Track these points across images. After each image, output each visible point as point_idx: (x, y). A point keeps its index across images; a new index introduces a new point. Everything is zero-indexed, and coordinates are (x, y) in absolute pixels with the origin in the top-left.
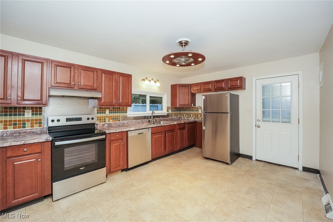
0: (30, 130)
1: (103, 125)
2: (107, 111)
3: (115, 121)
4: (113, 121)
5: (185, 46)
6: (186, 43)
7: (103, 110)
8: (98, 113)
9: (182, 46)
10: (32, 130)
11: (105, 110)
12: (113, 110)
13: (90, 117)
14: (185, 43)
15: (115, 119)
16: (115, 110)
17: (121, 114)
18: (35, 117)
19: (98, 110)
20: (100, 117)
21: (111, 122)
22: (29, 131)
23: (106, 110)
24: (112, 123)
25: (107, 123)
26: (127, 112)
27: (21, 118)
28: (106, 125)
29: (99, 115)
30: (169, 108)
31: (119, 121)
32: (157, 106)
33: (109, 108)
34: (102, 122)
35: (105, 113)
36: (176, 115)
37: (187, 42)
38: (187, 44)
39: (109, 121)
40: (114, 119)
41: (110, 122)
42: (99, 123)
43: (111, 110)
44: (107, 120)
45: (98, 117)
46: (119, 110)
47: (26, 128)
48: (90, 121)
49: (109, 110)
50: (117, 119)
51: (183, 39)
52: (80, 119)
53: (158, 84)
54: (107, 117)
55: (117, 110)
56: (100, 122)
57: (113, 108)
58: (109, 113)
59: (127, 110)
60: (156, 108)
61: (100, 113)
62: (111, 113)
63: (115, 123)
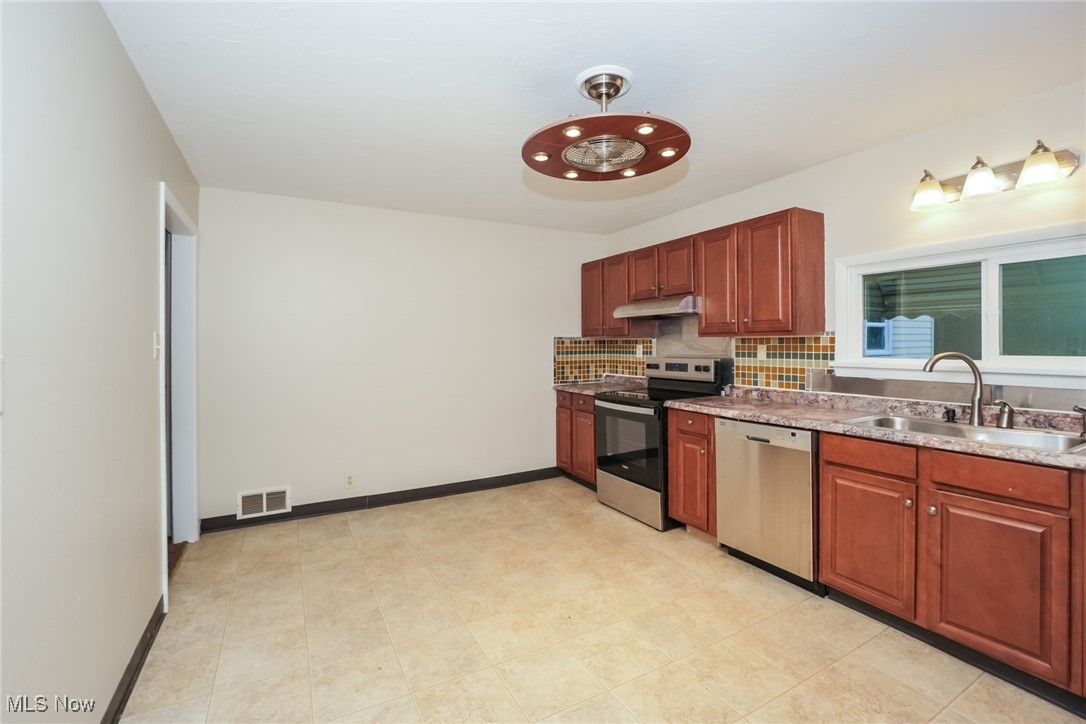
1: (747, 392)
2: (762, 351)
3: (788, 386)
4: (780, 385)
5: (609, 96)
6: (615, 85)
7: (749, 348)
8: (738, 355)
9: (599, 96)
11: (756, 348)
12: (781, 348)
14: (609, 85)
15: (788, 378)
16: (788, 348)
17: (810, 365)
20: (744, 367)
21: (774, 386)
23: (759, 346)
24: (775, 391)
25: (759, 389)
26: (832, 358)
27: (630, 358)
28: (756, 393)
29: (741, 362)
31: (802, 387)
33: (768, 341)
34: (749, 383)
35: (755, 356)
37: (618, 82)
38: (617, 90)
39: (767, 384)
40: (783, 377)
41: (771, 388)
42: (741, 385)
43: (775, 348)
44: (762, 378)
46: (802, 349)
49: (765, 346)
50: (795, 378)
51: (602, 70)
54: (762, 369)
55: (795, 348)
56: (743, 382)
57: (781, 340)
58: (768, 356)
59: (833, 348)
61: (744, 356)
62: (775, 356)
63: (783, 392)
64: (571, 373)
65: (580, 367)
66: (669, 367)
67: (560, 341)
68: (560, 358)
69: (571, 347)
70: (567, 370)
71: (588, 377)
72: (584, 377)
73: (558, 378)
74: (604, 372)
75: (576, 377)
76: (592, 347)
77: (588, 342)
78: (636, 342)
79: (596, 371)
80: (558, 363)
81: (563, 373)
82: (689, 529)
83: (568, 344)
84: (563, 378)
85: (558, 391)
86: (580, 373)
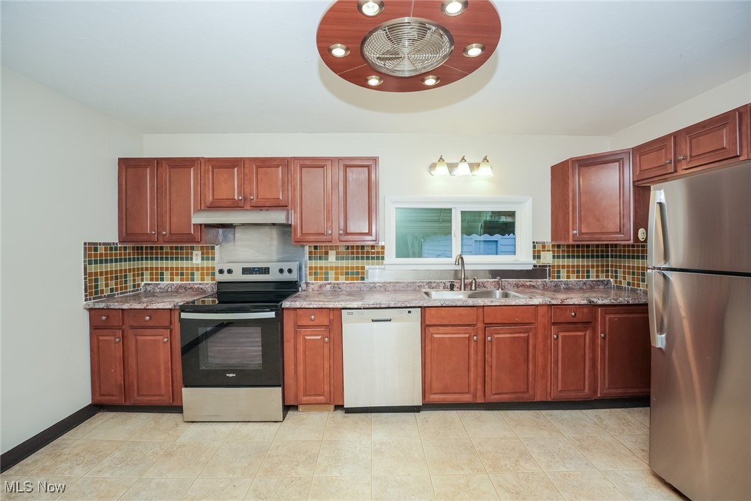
0: (198, 285)
1: (321, 287)
2: (332, 255)
3: (352, 279)
4: (347, 279)
7: (321, 253)
8: (310, 258)
10: (201, 286)
11: (327, 253)
13: (286, 266)
15: (352, 273)
18: (206, 264)
19: (310, 253)
20: (316, 268)
21: (342, 280)
22: (196, 286)
23: (330, 251)
24: (344, 283)
25: (331, 283)
27: (185, 264)
28: (328, 287)
29: (313, 263)
30: (544, 247)
31: (362, 279)
32: (496, 242)
35: (327, 258)
36: (577, 270)
39: (337, 279)
40: (348, 273)
41: (340, 282)
42: (314, 282)
44: (332, 275)
45: (311, 268)
47: (195, 282)
48: (286, 277)
50: (358, 273)
52: (266, 271)
53: (485, 171)
54: (332, 268)
56: (316, 279)
59: (383, 253)
60: (493, 246)
61: (316, 259)
63: (350, 284)
64: (107, 285)
65: (116, 278)
66: (246, 271)
67: (91, 248)
68: (92, 268)
69: (106, 255)
70: (101, 283)
71: (126, 288)
72: (121, 289)
73: (91, 294)
74: (142, 280)
75: (112, 290)
76: (129, 254)
77: (125, 248)
78: (192, 248)
79: (134, 280)
80: (90, 274)
81: (96, 287)
82: (300, 408)
83: (101, 250)
84: (96, 293)
85: (90, 310)
86: (116, 284)
